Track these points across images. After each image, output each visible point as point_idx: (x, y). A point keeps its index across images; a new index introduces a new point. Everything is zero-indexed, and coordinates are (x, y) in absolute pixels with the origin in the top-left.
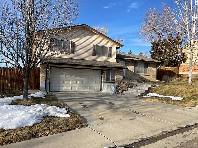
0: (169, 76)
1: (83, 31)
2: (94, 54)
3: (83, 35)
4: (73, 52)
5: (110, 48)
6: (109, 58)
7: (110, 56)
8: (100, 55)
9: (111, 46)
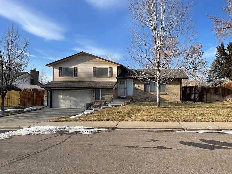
0: (218, 94)
1: (84, 57)
2: (94, 76)
3: (85, 60)
4: (76, 76)
5: (111, 69)
6: (109, 78)
7: (111, 76)
8: (100, 76)
9: (111, 67)
